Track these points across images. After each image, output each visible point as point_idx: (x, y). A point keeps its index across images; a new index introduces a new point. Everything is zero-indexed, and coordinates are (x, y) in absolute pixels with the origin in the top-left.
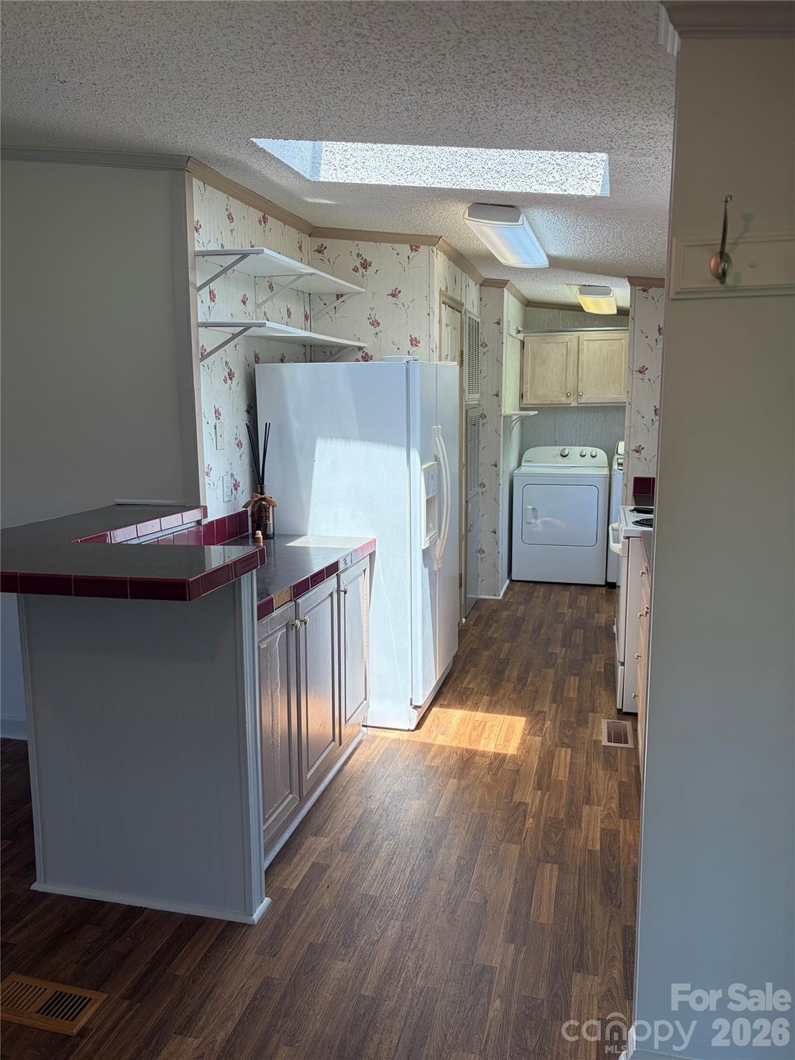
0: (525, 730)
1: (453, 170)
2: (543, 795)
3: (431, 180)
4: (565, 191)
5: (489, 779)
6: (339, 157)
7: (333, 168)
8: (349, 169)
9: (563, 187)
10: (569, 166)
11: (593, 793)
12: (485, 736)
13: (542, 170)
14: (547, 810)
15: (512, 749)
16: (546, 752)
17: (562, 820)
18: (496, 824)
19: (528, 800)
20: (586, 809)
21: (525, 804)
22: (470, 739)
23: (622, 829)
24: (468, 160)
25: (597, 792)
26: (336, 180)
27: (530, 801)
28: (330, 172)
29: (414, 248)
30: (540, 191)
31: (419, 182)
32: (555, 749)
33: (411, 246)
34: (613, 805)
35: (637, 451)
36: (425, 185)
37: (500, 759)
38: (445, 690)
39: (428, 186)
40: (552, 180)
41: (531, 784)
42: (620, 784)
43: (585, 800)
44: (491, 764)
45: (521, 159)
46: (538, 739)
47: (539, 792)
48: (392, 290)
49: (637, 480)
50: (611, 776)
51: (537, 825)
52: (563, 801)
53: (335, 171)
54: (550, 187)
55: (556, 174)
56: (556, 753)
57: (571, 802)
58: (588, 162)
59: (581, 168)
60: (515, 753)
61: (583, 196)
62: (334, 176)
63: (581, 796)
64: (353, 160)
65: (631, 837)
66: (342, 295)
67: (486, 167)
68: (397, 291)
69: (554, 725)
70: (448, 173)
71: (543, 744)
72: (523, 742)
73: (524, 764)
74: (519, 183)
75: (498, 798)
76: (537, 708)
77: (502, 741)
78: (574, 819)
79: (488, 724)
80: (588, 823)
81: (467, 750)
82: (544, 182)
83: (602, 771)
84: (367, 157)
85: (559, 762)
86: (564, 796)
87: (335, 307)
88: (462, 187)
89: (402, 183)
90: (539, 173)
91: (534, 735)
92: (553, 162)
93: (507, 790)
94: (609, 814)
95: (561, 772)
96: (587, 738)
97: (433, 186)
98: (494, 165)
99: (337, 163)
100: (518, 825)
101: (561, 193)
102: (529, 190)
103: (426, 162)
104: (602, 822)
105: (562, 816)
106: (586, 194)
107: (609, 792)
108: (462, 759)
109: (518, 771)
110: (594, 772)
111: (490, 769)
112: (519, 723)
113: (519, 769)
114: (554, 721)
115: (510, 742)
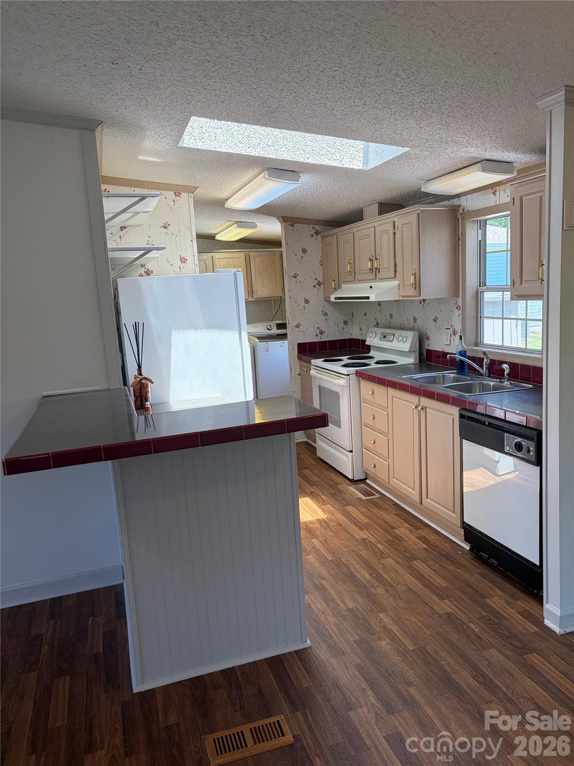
1: (276, 147)
2: (369, 532)
3: (262, 152)
4: (343, 165)
5: (331, 533)
6: (197, 131)
7: (193, 138)
8: (205, 140)
9: (343, 163)
10: (344, 150)
13: (329, 152)
21: (367, 539)
24: (285, 141)
26: (196, 147)
27: (366, 536)
28: (192, 141)
29: (177, 194)
30: (329, 164)
31: (254, 153)
33: (175, 193)
35: (297, 327)
36: (258, 155)
39: (261, 156)
40: (335, 158)
45: (316, 144)
47: (365, 531)
48: (164, 224)
49: (299, 345)
51: (384, 546)
52: (382, 531)
53: (195, 141)
54: (335, 162)
55: (337, 155)
58: (354, 149)
59: (351, 152)
61: (353, 169)
62: (195, 144)
64: (207, 134)
66: (125, 228)
67: (296, 147)
68: (167, 224)
70: (273, 148)
74: (316, 158)
75: (349, 541)
82: (331, 159)
84: (218, 133)
86: (379, 529)
87: (120, 237)
88: (283, 158)
89: (243, 152)
90: (327, 153)
92: (335, 147)
97: (264, 156)
98: (301, 146)
99: (196, 135)
100: (377, 550)
101: (341, 166)
102: (323, 163)
103: (258, 140)
106: (355, 168)
109: (340, 524)
115: (316, 511)
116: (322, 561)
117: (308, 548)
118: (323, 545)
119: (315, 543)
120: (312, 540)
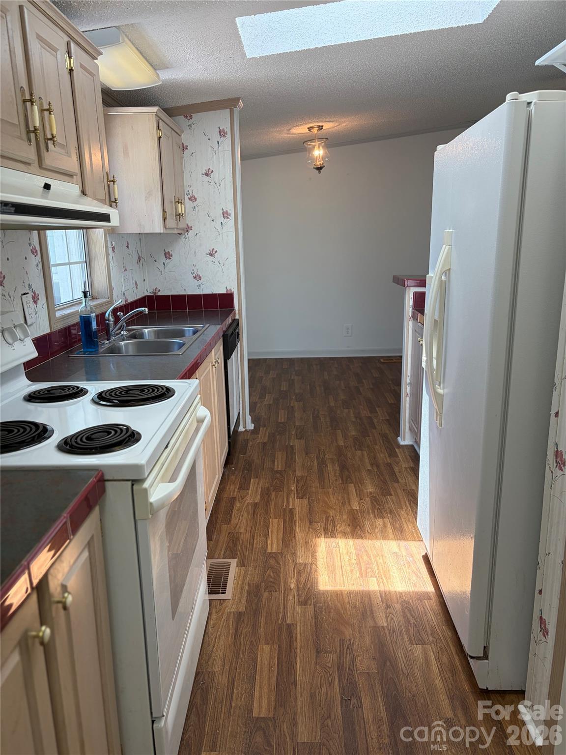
0: (316, 571)
2: (287, 505)
5: (331, 513)
11: (251, 511)
12: (354, 557)
14: (283, 496)
15: (323, 545)
16: (291, 544)
17: (273, 491)
18: (314, 484)
19: (297, 501)
20: (257, 500)
21: (298, 498)
22: (366, 551)
23: (236, 491)
25: (248, 513)
27: (296, 500)
32: (282, 549)
34: (238, 505)
37: (330, 531)
38: (449, 634)
41: (297, 512)
42: (228, 522)
43: (258, 506)
44: (335, 526)
46: (300, 560)
47: (290, 507)
50: (235, 528)
51: (288, 487)
52: (273, 503)
56: (281, 545)
57: (267, 503)
60: (318, 540)
63: (261, 510)
65: (231, 487)
69: (286, 583)
71: (295, 554)
72: (314, 556)
73: (307, 529)
75: (319, 499)
76: (310, 609)
77: (334, 551)
78: (266, 494)
79: (358, 574)
80: (256, 492)
81: (362, 538)
83: (241, 531)
85: (278, 535)
86: (272, 507)
91: (305, 565)
93: (314, 506)
94: (242, 499)
95: (275, 525)
96: (250, 569)
100: (300, 485)
104: (248, 493)
105: (273, 494)
107: (239, 514)
108: (360, 526)
109: (311, 523)
110: (249, 529)
111: (333, 521)
112: (325, 582)
113: (310, 524)
114: (287, 589)
115: (327, 552)
116: (360, 483)
117: (368, 499)
118: (349, 499)
119: (357, 504)
120: (358, 508)
